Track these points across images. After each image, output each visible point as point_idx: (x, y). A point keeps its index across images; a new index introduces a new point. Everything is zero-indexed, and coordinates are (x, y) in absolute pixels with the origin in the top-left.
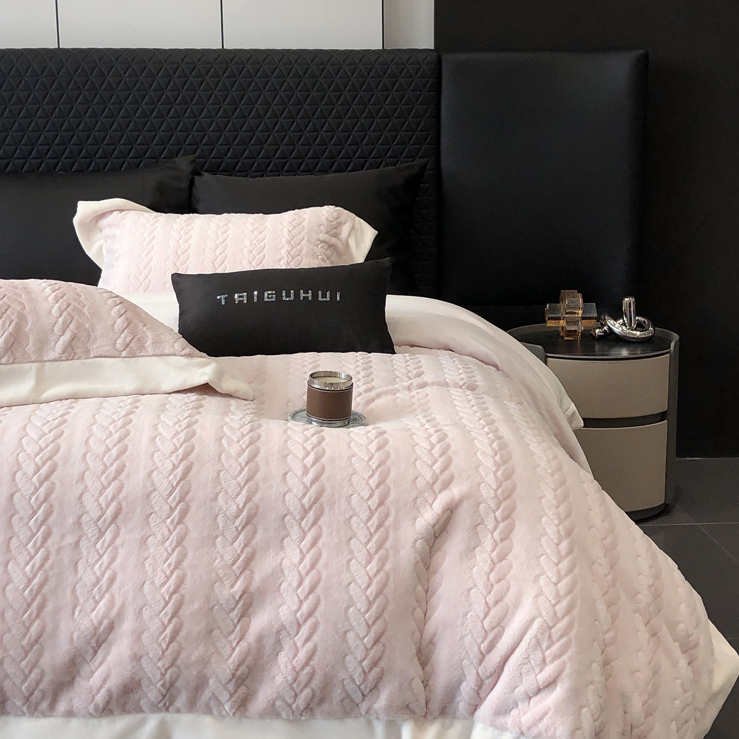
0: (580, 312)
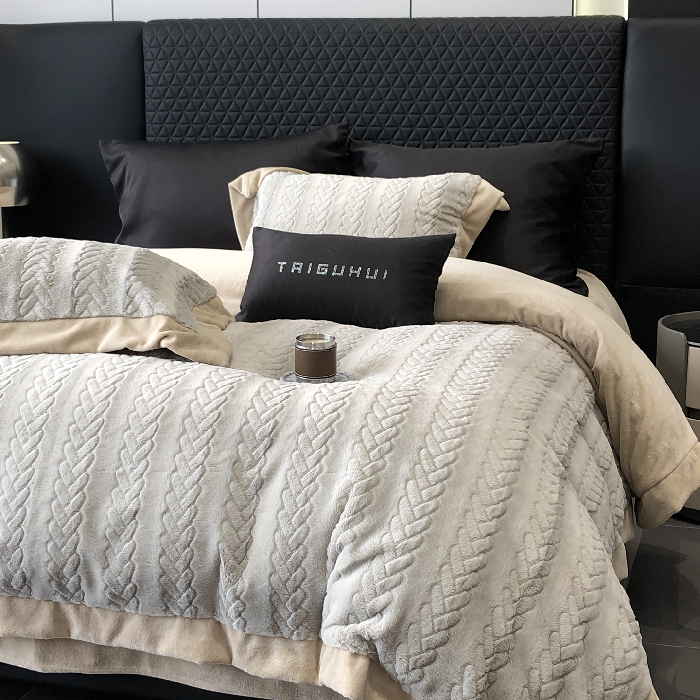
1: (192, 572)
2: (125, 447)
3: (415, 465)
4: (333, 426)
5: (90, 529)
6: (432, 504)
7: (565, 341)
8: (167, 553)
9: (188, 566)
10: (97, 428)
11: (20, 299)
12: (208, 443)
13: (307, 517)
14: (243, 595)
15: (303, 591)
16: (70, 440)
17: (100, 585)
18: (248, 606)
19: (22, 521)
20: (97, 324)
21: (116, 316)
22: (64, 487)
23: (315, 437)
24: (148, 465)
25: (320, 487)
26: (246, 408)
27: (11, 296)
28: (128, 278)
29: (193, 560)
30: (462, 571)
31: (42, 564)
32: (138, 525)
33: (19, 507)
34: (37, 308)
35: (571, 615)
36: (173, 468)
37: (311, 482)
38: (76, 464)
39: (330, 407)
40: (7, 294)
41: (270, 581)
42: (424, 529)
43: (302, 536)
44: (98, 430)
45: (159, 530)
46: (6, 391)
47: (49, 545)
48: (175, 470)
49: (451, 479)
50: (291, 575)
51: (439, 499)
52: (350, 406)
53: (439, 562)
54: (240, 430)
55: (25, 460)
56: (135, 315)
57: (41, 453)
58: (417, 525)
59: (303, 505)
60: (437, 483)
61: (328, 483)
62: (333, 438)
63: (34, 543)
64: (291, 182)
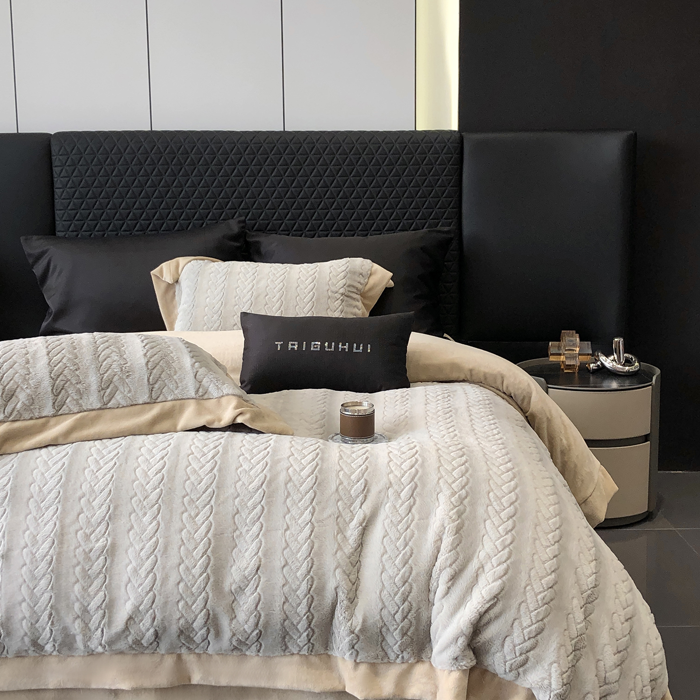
0: (578, 349)
1: (313, 615)
2: (238, 512)
3: (487, 506)
4: (415, 480)
5: (218, 586)
6: (509, 538)
7: (504, 393)
8: (290, 601)
9: (309, 610)
10: (209, 498)
11: (102, 389)
12: (311, 503)
13: (409, 559)
14: (358, 629)
15: (410, 620)
16: (186, 511)
17: (227, 634)
18: (362, 637)
19: (153, 585)
20: (174, 406)
21: (189, 399)
22: (189, 553)
23: (403, 490)
24: (262, 527)
25: (416, 532)
26: (336, 470)
27: (94, 387)
28: (193, 365)
29: (313, 604)
30: (542, 589)
31: (174, 622)
32: (261, 579)
33: (148, 573)
34: (118, 396)
35: (619, 615)
36: (285, 527)
37: (407, 529)
38: (196, 532)
39: (407, 464)
40: (89, 386)
41: (381, 615)
42: (508, 559)
43: (407, 574)
44: (210, 500)
45: (281, 582)
46: (115, 471)
47: (181, 604)
48: (288, 528)
49: (517, 515)
50: (399, 608)
51: (513, 532)
52: (423, 462)
53: (523, 584)
54: (337, 490)
55: (148, 531)
56: (206, 396)
57: (162, 525)
58: (501, 556)
59: (404, 549)
60: (508, 519)
61: (423, 528)
62: (417, 490)
63: (166, 603)
64: (213, 269)
